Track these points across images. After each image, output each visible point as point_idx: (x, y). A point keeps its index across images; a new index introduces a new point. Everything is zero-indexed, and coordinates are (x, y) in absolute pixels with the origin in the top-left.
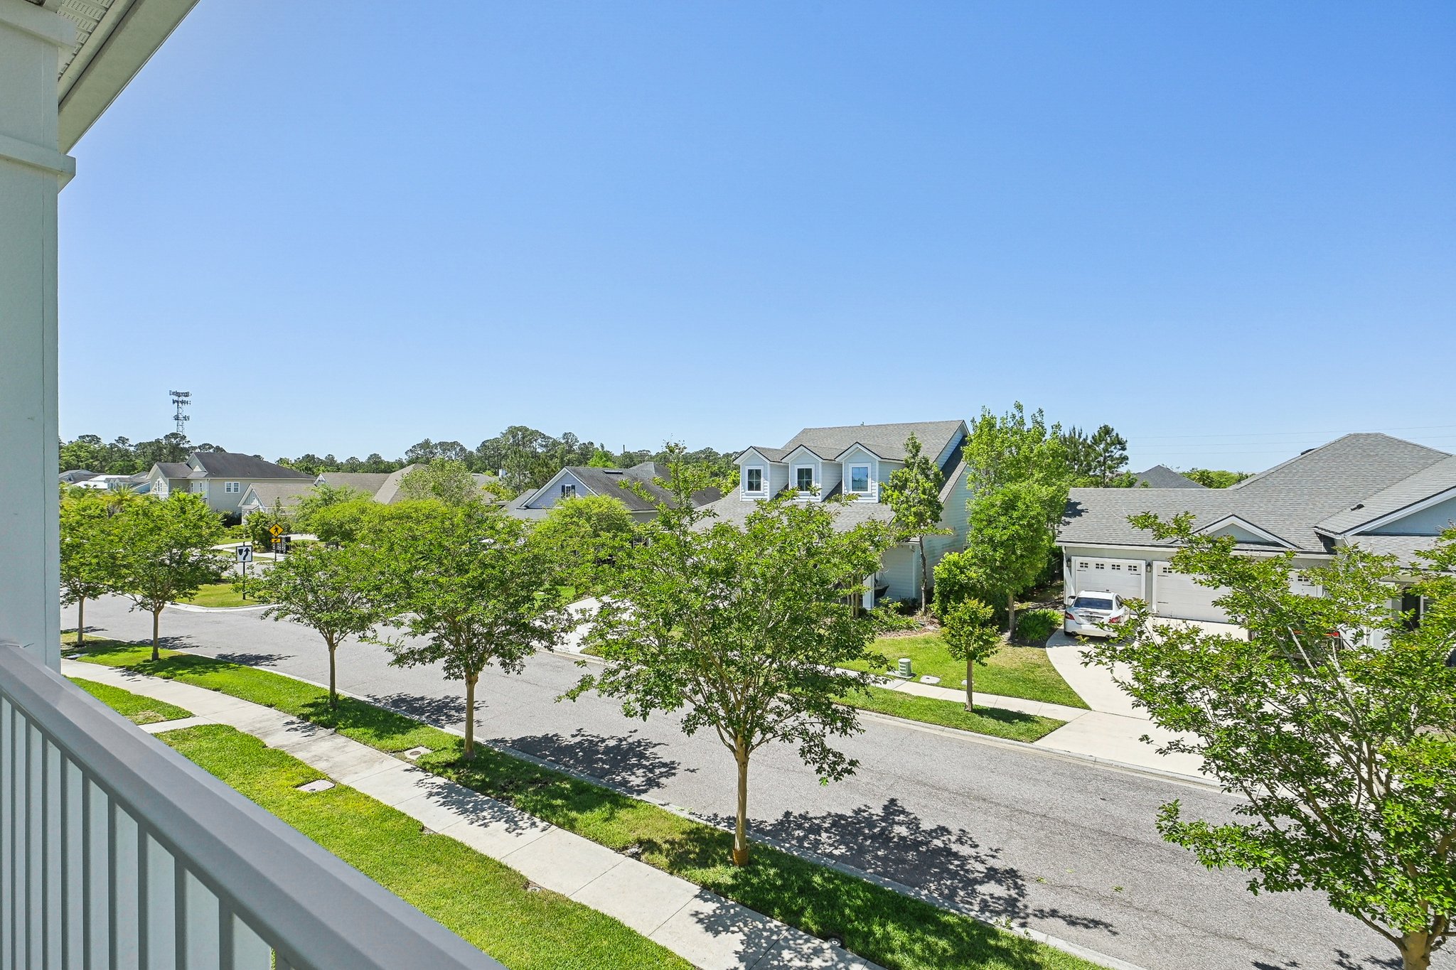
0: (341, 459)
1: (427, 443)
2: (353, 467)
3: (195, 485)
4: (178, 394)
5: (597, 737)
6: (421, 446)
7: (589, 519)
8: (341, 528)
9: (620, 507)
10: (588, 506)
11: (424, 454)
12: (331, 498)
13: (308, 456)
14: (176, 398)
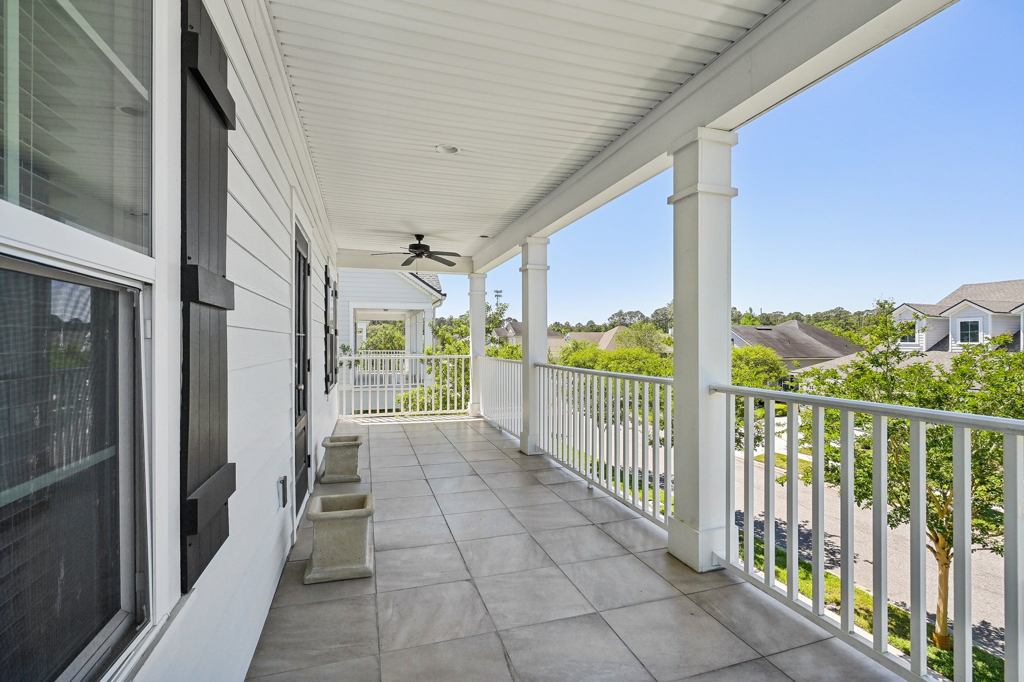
0: (573, 324)
1: (621, 312)
2: (580, 329)
3: (510, 340)
4: (497, 292)
5: (780, 520)
6: (617, 315)
7: (747, 363)
8: (585, 365)
9: (772, 354)
10: (747, 354)
11: (620, 320)
12: (577, 347)
13: (556, 323)
14: (496, 294)
